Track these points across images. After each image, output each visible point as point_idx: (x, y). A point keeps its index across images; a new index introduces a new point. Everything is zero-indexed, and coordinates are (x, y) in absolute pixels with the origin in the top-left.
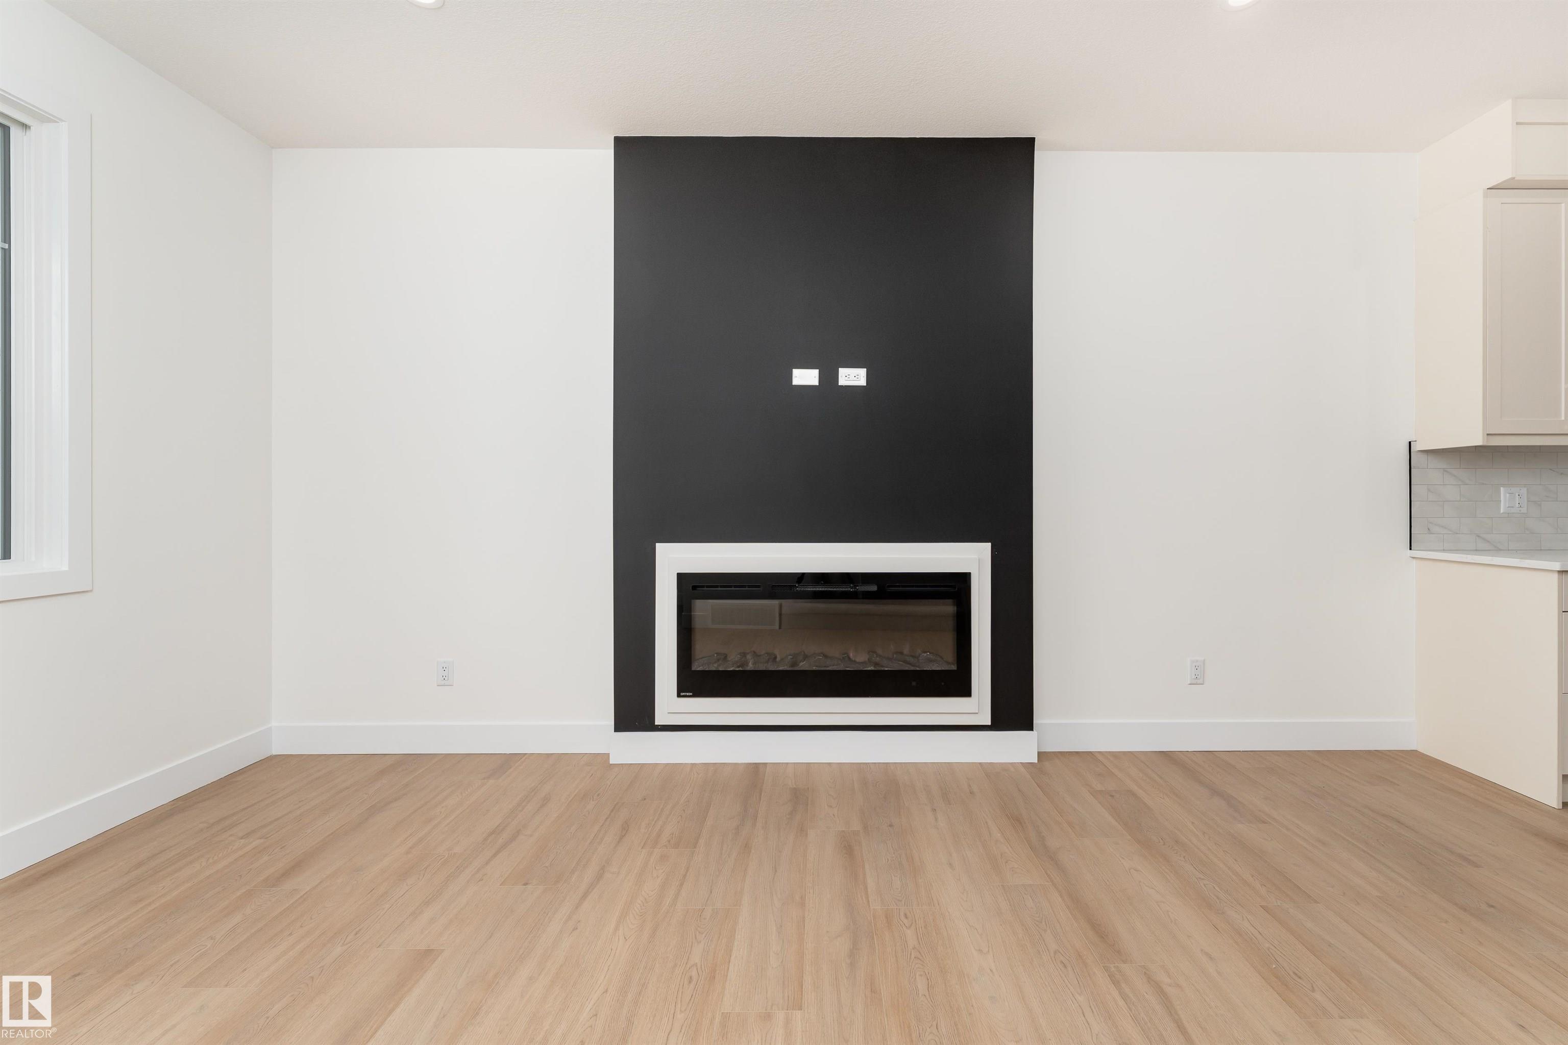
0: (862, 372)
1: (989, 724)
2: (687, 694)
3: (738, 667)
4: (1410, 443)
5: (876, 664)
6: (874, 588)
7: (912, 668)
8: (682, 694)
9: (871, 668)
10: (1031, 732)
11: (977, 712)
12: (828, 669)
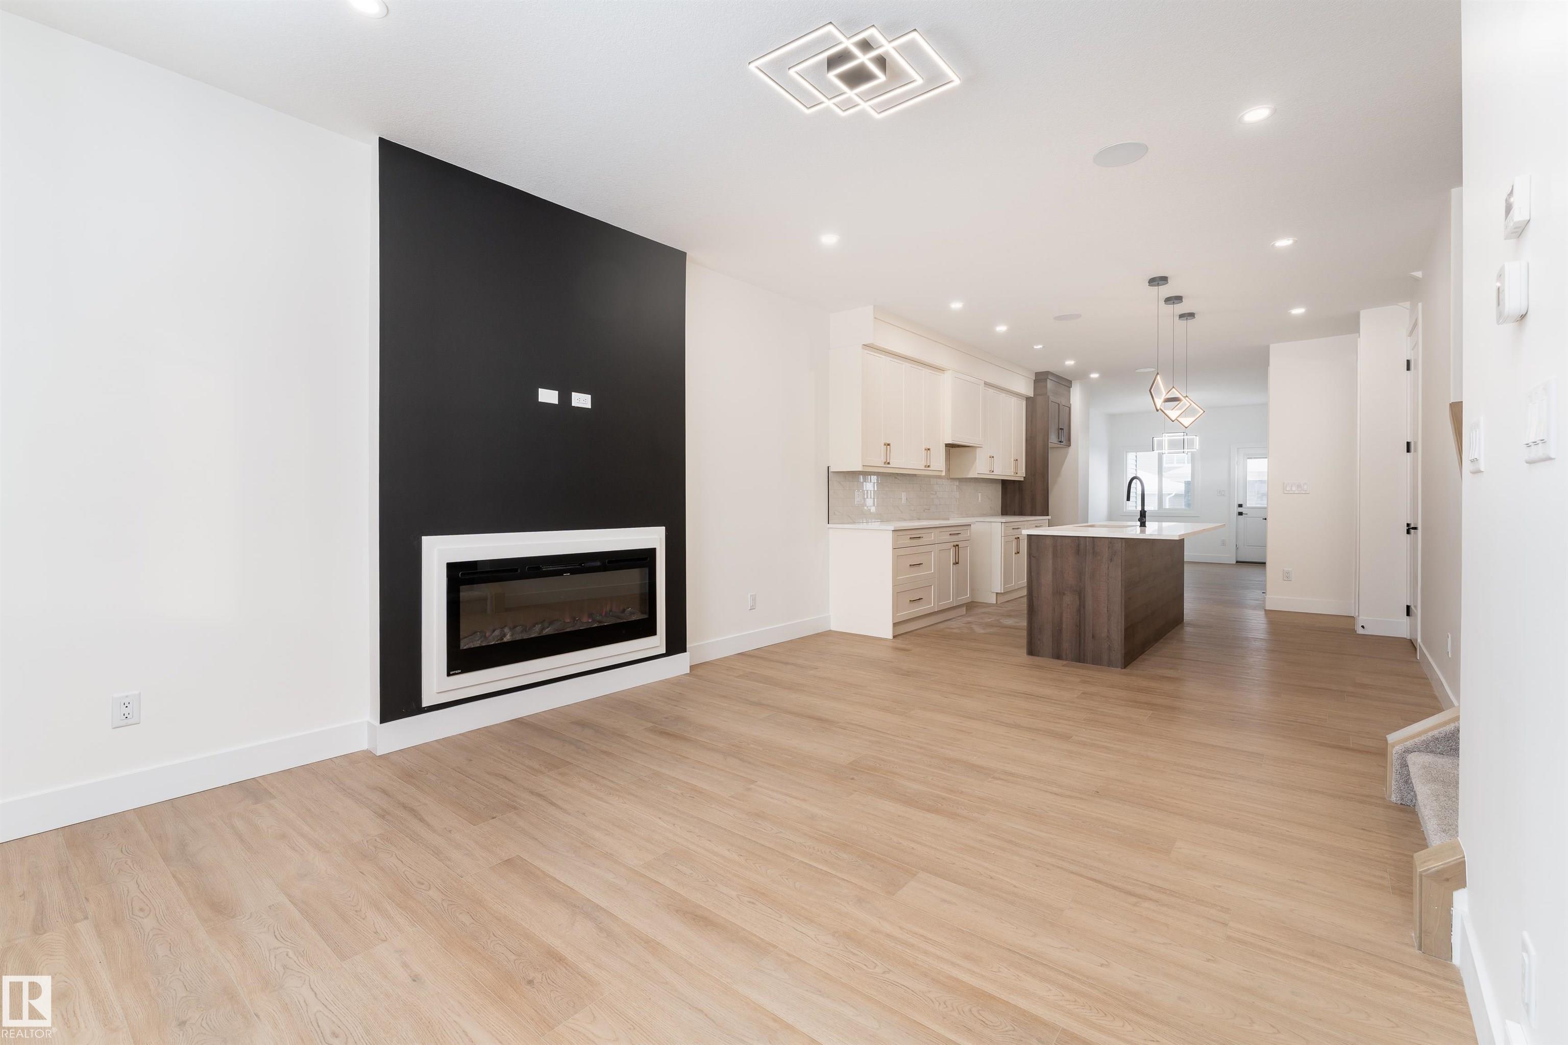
0: (588, 398)
1: (665, 652)
2: (456, 672)
3: (497, 641)
4: (828, 467)
5: (600, 622)
6: (598, 564)
7: (622, 621)
8: (451, 673)
9: (596, 625)
10: (685, 653)
11: (659, 645)
12: (565, 631)
